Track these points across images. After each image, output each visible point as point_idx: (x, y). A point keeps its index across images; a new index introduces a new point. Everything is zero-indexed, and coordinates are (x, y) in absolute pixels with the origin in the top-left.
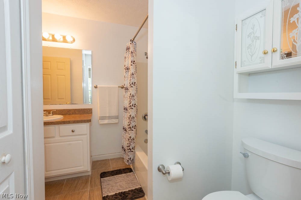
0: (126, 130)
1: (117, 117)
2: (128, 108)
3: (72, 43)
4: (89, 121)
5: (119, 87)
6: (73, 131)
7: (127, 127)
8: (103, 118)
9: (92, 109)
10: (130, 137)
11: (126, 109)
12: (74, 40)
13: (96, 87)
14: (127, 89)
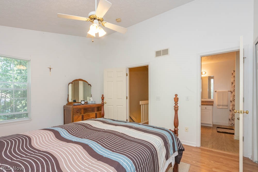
0: (231, 111)
1: (227, 106)
2: (232, 101)
3: (205, 74)
4: (212, 105)
5: (228, 91)
6: (206, 108)
7: (231, 109)
8: (218, 105)
9: (213, 101)
10: (233, 114)
11: (231, 101)
12: (206, 73)
13: (216, 92)
14: (232, 92)
